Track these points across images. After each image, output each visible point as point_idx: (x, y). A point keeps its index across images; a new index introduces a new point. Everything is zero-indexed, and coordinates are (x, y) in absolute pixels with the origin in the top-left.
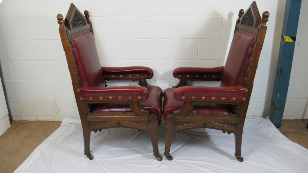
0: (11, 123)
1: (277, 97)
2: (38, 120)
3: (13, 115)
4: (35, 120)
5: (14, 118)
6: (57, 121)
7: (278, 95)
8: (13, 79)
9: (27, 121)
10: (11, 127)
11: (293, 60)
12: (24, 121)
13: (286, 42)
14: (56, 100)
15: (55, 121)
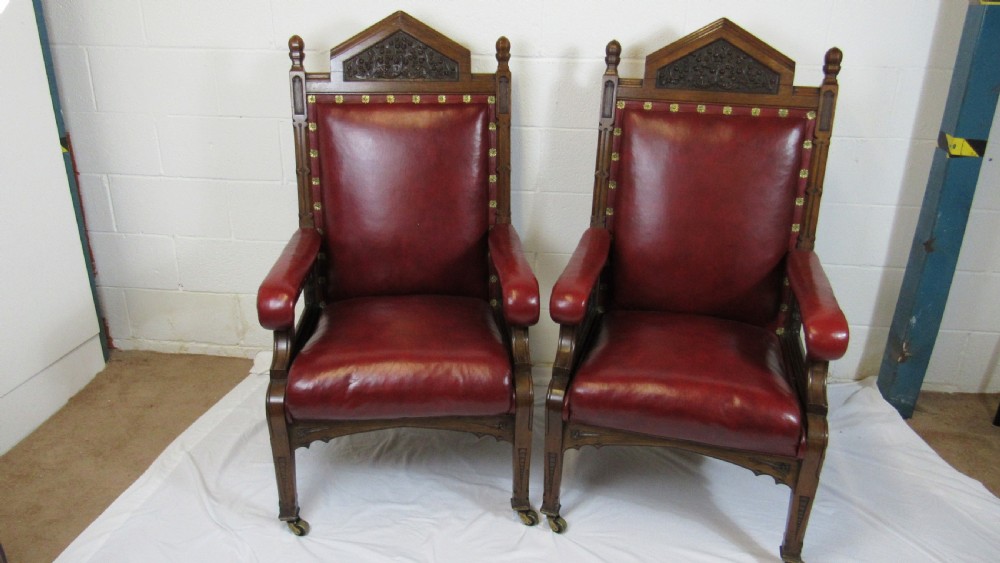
0: (107, 358)
1: (909, 325)
2: (185, 352)
3: (113, 333)
4: (177, 352)
5: (116, 343)
6: (241, 359)
7: (914, 320)
8: (115, 230)
9: (153, 353)
10: (106, 369)
11: (973, 211)
12: (146, 352)
13: (952, 156)
14: (241, 296)
15: (234, 358)
